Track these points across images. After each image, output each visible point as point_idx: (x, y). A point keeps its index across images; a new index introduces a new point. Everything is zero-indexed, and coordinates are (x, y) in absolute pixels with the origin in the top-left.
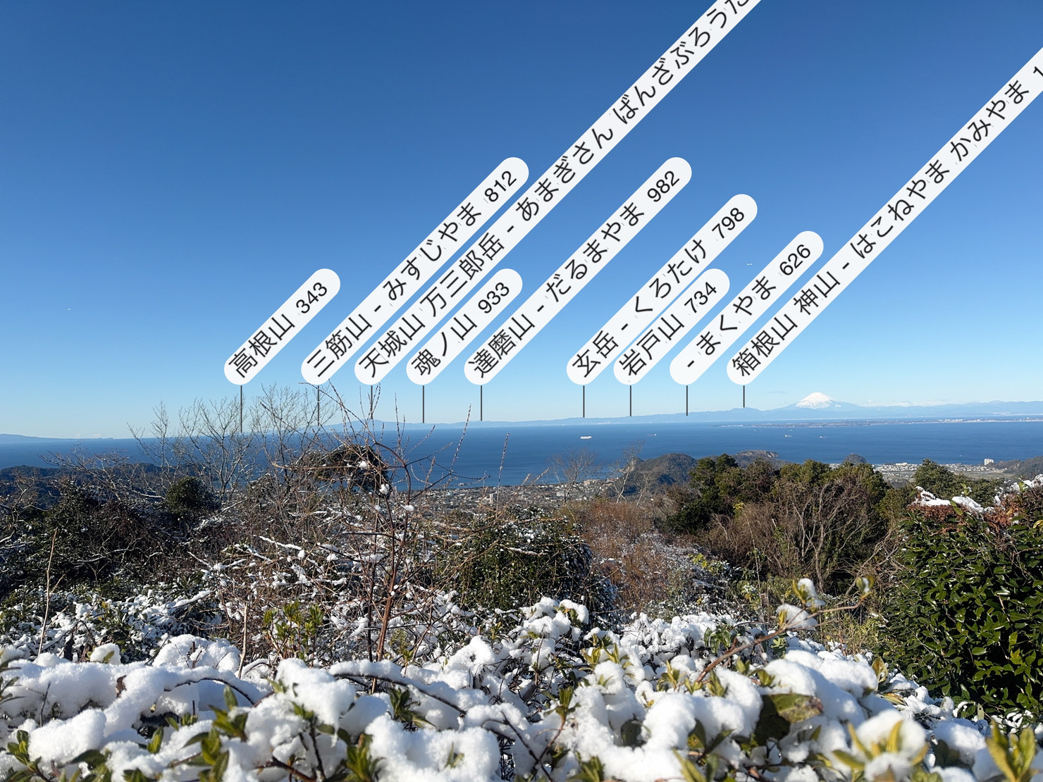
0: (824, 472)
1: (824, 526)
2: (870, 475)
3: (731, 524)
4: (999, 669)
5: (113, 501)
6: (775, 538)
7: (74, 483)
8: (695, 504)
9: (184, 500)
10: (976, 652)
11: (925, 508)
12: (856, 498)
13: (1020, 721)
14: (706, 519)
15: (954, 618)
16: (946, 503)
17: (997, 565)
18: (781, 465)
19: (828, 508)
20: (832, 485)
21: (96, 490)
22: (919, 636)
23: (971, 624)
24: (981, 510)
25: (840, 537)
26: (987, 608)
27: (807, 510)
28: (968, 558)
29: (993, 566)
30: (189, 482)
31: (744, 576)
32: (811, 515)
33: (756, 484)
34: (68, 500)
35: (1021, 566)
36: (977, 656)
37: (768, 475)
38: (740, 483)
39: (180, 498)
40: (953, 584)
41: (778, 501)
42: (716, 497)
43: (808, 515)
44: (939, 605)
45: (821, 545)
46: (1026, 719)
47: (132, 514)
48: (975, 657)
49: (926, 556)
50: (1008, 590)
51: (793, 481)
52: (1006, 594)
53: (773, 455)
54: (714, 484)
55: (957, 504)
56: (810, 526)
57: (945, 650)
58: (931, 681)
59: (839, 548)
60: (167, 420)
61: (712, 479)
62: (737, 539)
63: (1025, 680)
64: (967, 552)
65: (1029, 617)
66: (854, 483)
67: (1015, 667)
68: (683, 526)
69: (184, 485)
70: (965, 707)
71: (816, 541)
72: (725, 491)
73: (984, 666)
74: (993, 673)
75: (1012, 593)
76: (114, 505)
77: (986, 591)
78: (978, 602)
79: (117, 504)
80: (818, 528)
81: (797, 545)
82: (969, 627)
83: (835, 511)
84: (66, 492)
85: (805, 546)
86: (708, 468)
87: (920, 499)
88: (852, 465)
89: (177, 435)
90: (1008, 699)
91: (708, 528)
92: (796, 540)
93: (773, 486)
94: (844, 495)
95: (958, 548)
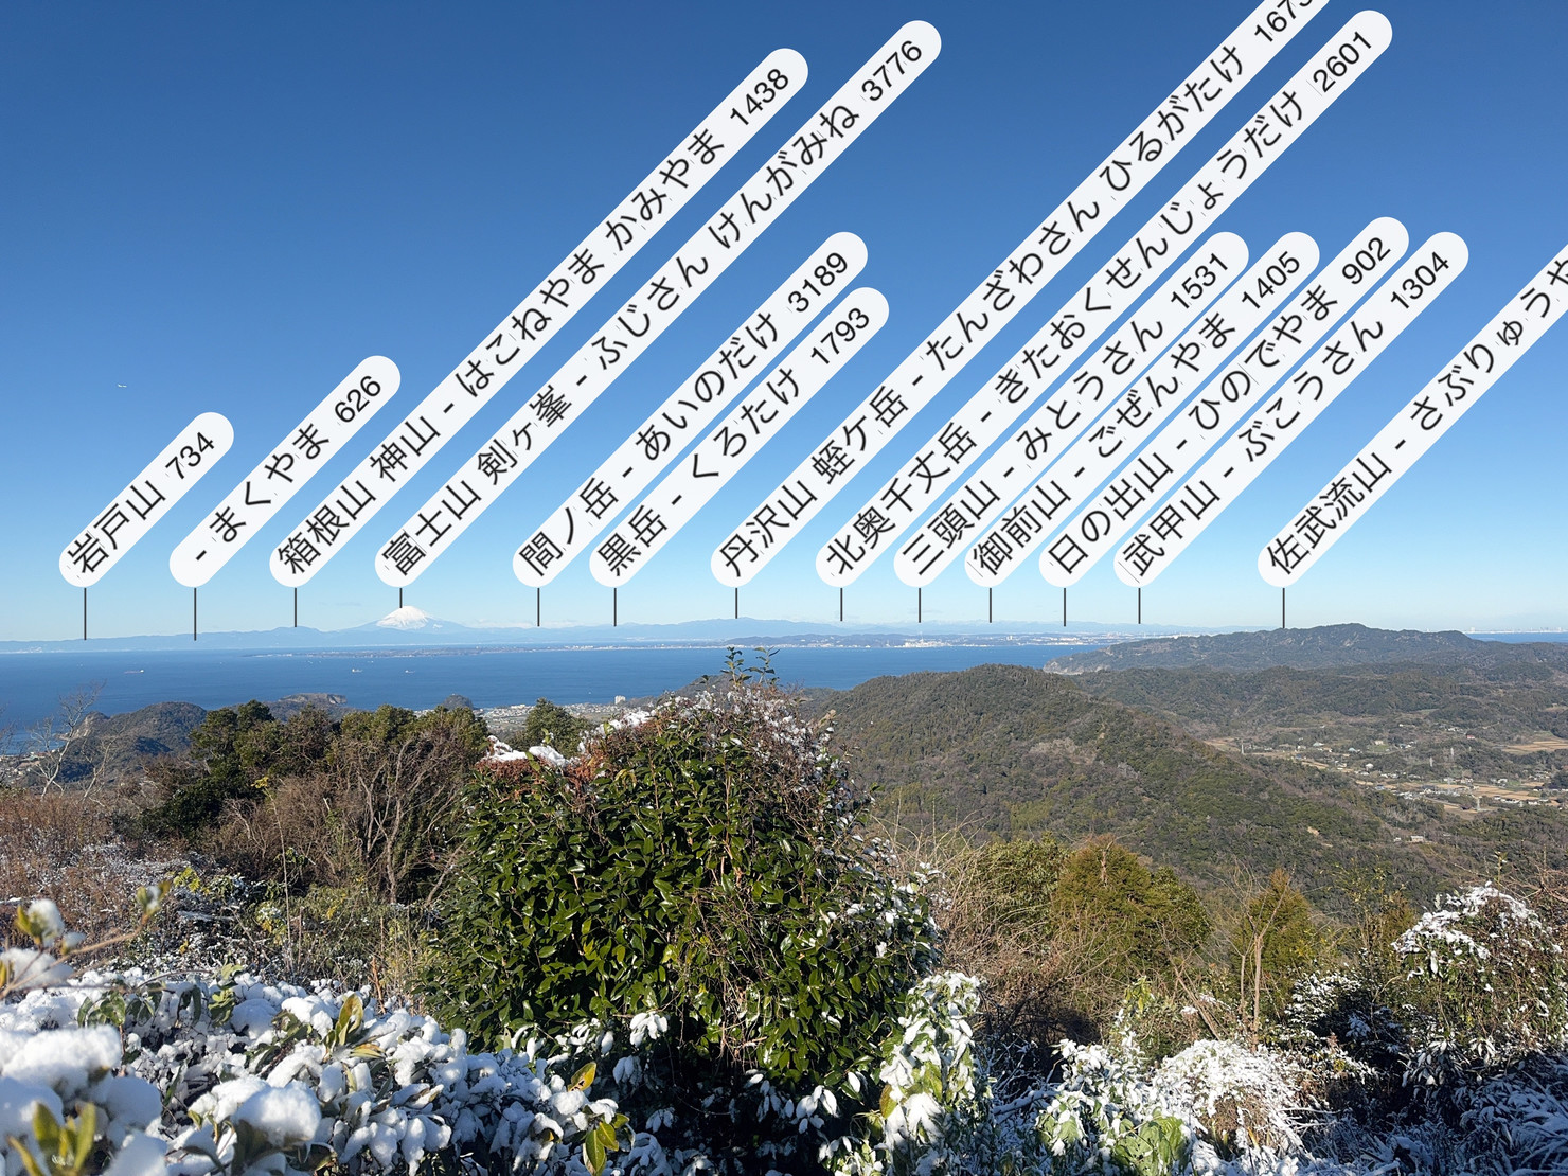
0: (407, 722)
1: (402, 802)
2: (470, 723)
3: (257, 812)
4: (569, 971)
6: (327, 828)
8: (196, 786)
10: (543, 954)
11: (496, 765)
12: (450, 758)
13: (586, 1035)
14: (214, 807)
15: (521, 912)
16: (522, 755)
17: (573, 834)
18: (345, 716)
19: (409, 774)
20: (417, 741)
22: (475, 946)
23: (541, 915)
24: (561, 761)
25: (425, 815)
26: (558, 891)
27: (379, 780)
28: (541, 828)
29: (569, 834)
31: (269, 894)
32: (384, 788)
33: (301, 747)
35: (599, 831)
36: (545, 959)
37: (321, 732)
38: (275, 747)
40: (522, 864)
41: (335, 770)
42: (235, 772)
43: (380, 787)
44: (503, 898)
45: (396, 830)
46: (593, 1030)
48: (544, 961)
49: (492, 831)
50: (584, 864)
51: (359, 739)
52: (581, 869)
53: (338, 699)
54: (233, 750)
55: (535, 757)
56: (382, 803)
57: (507, 958)
58: (486, 1006)
59: (422, 832)
61: (230, 744)
62: (266, 835)
63: (599, 979)
64: (540, 819)
65: (603, 896)
66: (448, 736)
67: (589, 963)
68: (175, 826)
70: (526, 1033)
71: (389, 825)
72: (250, 760)
73: (553, 970)
74: (561, 977)
75: (587, 867)
77: (558, 870)
78: (549, 885)
80: (392, 806)
81: (361, 835)
82: (538, 921)
83: (419, 778)
85: (373, 834)
86: (224, 725)
87: (493, 753)
88: (446, 710)
90: (579, 1008)
91: (216, 824)
92: (360, 826)
93: (329, 748)
94: (432, 756)
95: (530, 816)
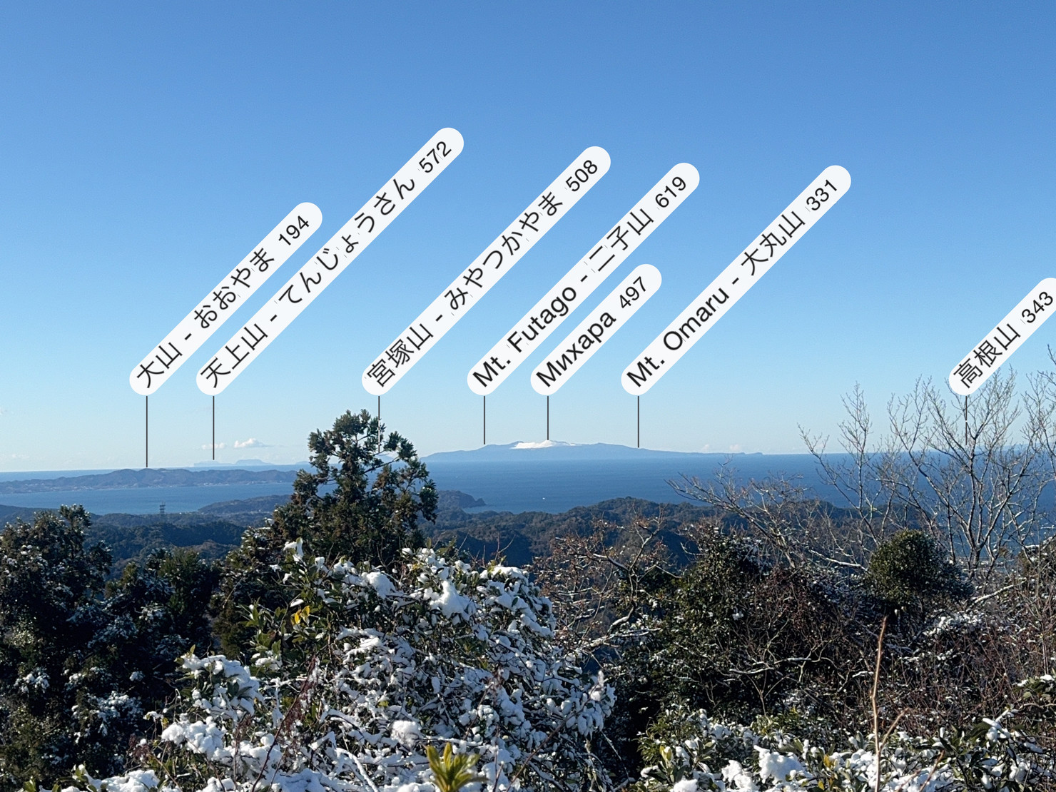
5: (782, 567)
7: (719, 530)
9: (902, 575)
21: (754, 545)
30: (912, 541)
34: (711, 560)
39: (896, 570)
47: (815, 593)
60: (867, 421)
69: (902, 546)
76: (784, 574)
79: (789, 573)
84: (708, 547)
89: (885, 449)
